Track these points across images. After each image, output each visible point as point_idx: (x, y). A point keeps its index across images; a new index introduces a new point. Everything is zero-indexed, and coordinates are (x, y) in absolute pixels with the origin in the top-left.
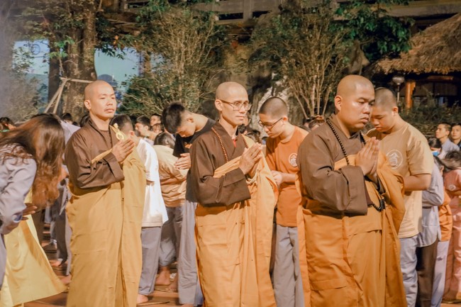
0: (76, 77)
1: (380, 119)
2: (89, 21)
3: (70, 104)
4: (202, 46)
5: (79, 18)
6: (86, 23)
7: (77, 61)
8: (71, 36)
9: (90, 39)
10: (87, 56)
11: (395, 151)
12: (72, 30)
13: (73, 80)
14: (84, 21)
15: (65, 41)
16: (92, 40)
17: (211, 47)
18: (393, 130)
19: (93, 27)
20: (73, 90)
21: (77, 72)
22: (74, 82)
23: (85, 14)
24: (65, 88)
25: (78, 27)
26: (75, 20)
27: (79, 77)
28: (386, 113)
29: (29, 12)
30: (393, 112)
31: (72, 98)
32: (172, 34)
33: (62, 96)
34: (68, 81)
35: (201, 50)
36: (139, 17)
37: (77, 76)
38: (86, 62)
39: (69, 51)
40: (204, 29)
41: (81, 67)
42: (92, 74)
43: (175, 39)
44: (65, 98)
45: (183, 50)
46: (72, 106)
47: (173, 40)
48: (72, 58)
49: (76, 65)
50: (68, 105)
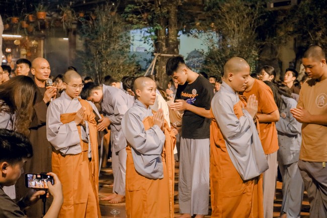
0: (164, 53)
1: (311, 68)
2: (172, 12)
3: (160, 72)
4: (251, 26)
5: (165, 10)
6: (170, 14)
7: (165, 41)
8: (160, 23)
9: (173, 25)
10: (172, 37)
11: (323, 95)
12: (160, 19)
13: (162, 55)
14: (168, 12)
15: (155, 28)
16: (175, 26)
17: (256, 27)
18: (322, 77)
19: (175, 16)
20: (162, 62)
21: (164, 49)
22: (163, 56)
23: (169, 8)
24: (157, 61)
25: (165, 17)
26: (161, 12)
27: (166, 52)
28: (316, 63)
29: (130, 8)
30: (321, 64)
31: (162, 68)
32: (228, 18)
33: (155, 66)
34: (159, 56)
35: (250, 29)
36: (206, 7)
37: (165, 51)
38: (171, 41)
39: (158, 34)
40: (252, 13)
41: (167, 45)
42: (175, 50)
43: (230, 22)
44: (157, 67)
45: (236, 29)
46: (162, 73)
47: (228, 22)
48: (161, 39)
49: (164, 44)
50: (159, 72)
